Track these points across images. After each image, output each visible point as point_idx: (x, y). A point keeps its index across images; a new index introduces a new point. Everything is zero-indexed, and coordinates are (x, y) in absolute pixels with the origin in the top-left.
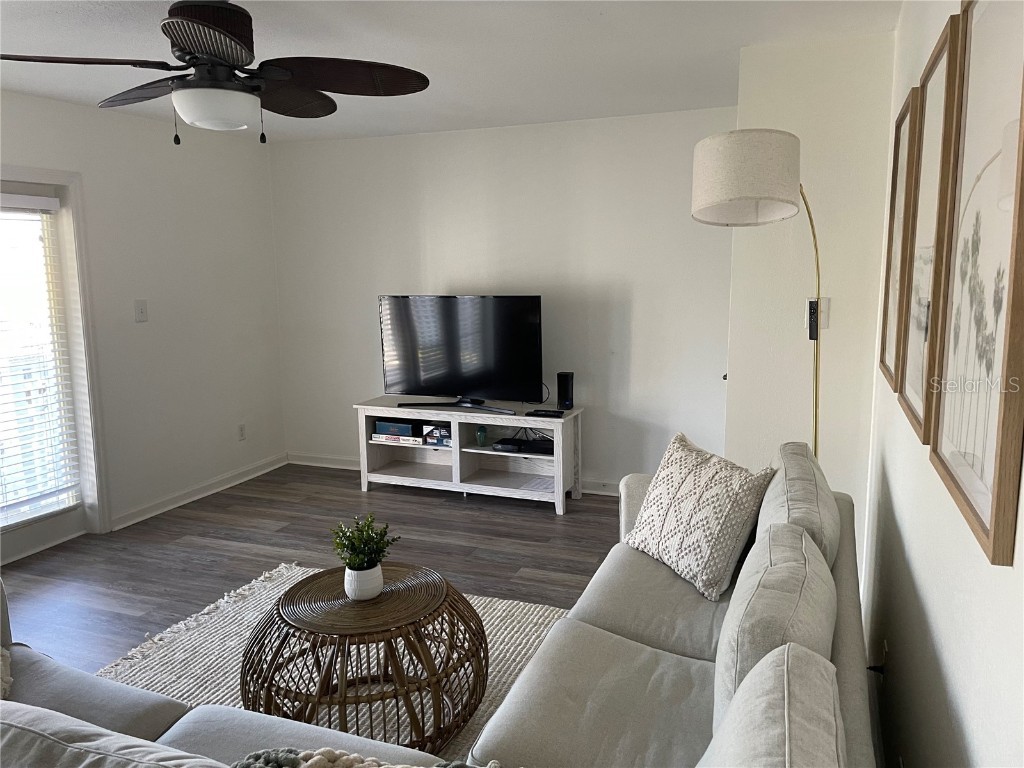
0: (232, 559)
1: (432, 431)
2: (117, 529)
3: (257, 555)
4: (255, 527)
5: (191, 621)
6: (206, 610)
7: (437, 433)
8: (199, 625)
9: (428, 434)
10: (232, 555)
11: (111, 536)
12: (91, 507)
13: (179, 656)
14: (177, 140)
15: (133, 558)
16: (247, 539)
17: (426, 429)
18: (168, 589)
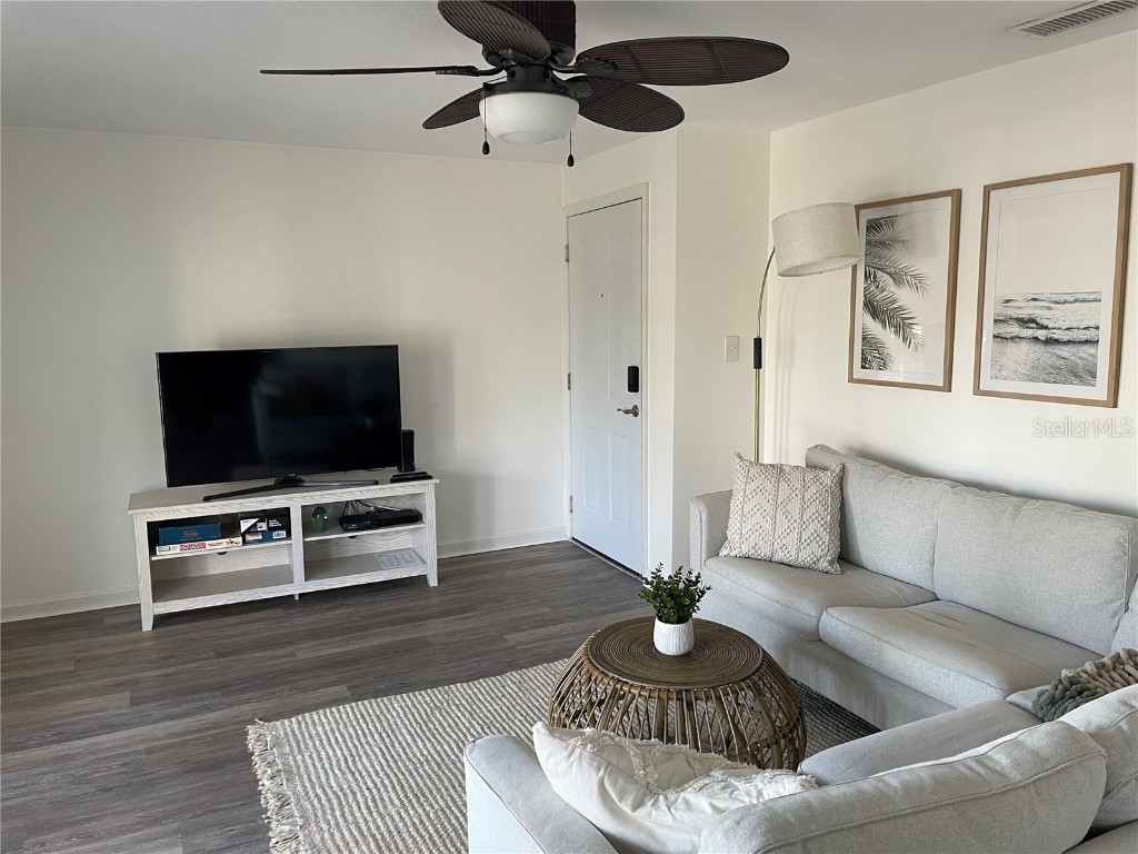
1: (255, 525)
7: (263, 526)
9: (248, 531)
17: (245, 525)
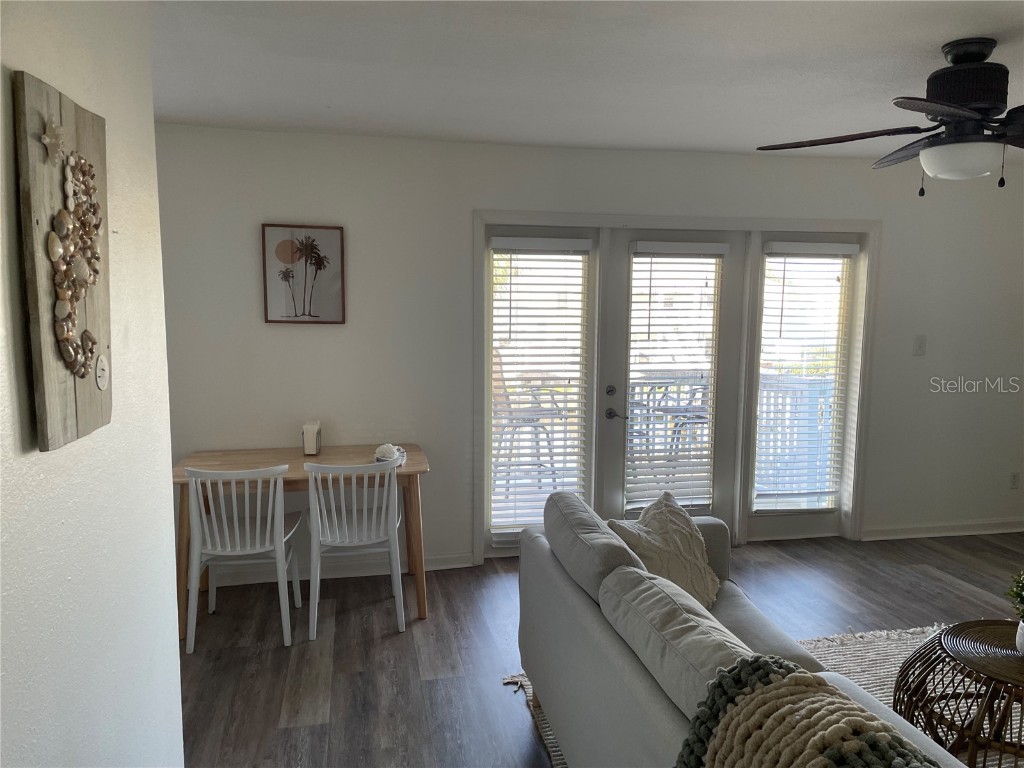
0: (959, 597)
2: (865, 540)
3: (986, 602)
4: (997, 577)
5: (894, 635)
6: (912, 630)
8: (900, 640)
10: (961, 595)
11: (858, 544)
12: (846, 514)
13: (872, 655)
14: (922, 192)
15: (869, 567)
16: (984, 586)
18: (887, 602)
